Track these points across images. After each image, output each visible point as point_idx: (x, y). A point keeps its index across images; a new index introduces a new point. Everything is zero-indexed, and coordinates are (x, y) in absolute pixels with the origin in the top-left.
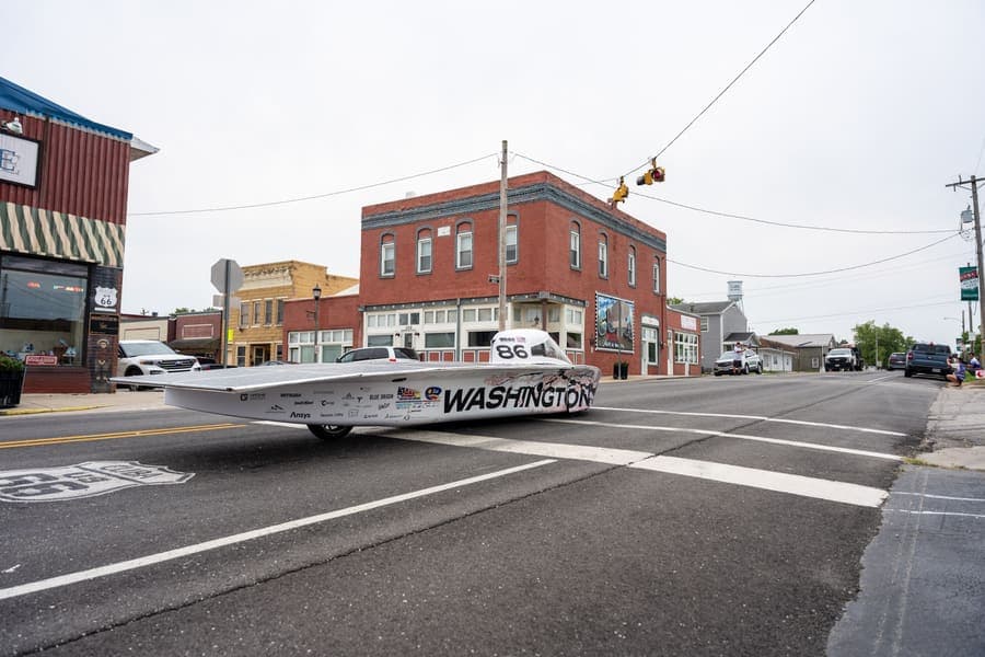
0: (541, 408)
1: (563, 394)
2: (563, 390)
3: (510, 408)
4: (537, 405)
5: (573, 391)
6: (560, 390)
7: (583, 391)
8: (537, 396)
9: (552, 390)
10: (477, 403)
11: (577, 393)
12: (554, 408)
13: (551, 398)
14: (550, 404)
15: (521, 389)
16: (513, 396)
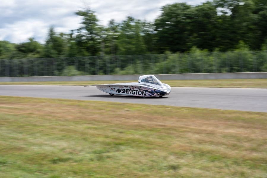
0: (132, 94)
1: (138, 92)
2: (138, 91)
3: (125, 94)
4: (131, 94)
5: (140, 91)
6: (137, 91)
7: (143, 92)
8: (131, 91)
9: (135, 91)
10: (120, 92)
11: (141, 92)
12: (135, 95)
13: (134, 92)
14: (134, 94)
15: (127, 90)
16: (126, 91)
